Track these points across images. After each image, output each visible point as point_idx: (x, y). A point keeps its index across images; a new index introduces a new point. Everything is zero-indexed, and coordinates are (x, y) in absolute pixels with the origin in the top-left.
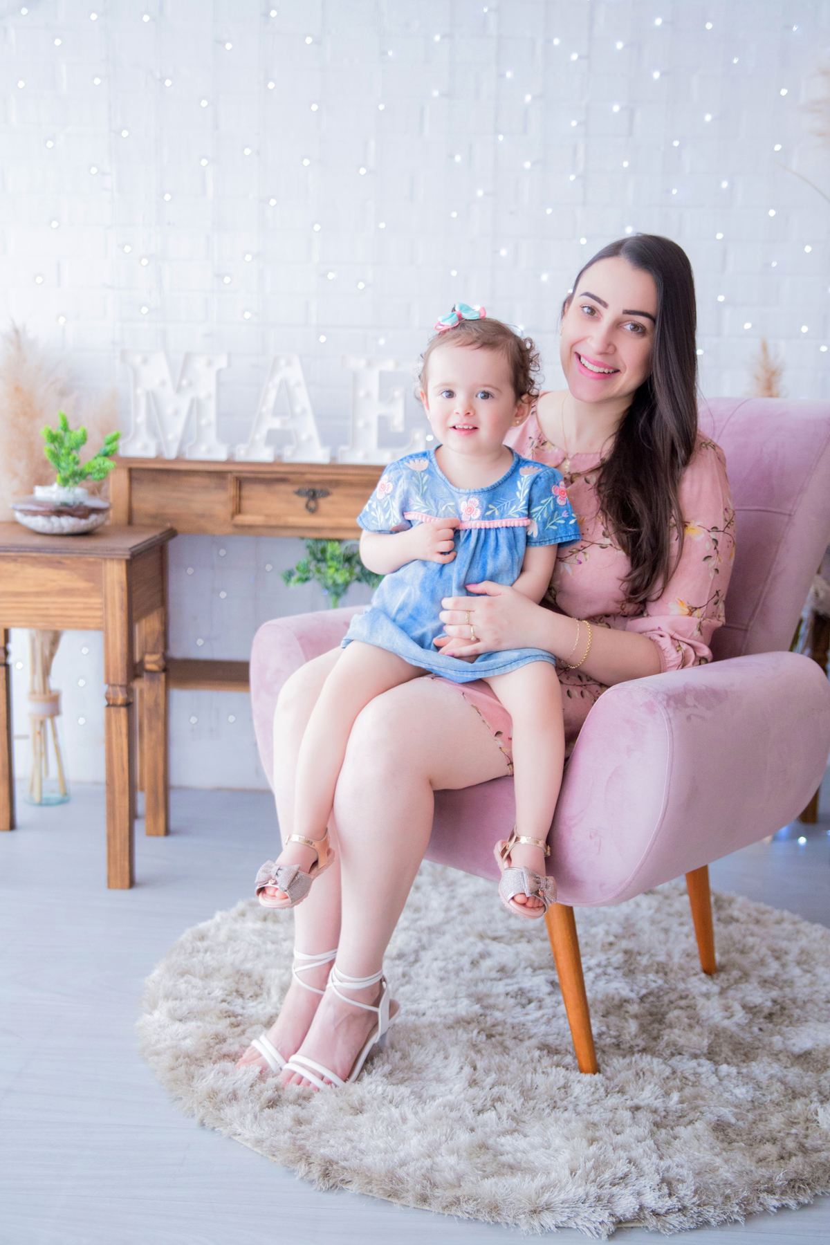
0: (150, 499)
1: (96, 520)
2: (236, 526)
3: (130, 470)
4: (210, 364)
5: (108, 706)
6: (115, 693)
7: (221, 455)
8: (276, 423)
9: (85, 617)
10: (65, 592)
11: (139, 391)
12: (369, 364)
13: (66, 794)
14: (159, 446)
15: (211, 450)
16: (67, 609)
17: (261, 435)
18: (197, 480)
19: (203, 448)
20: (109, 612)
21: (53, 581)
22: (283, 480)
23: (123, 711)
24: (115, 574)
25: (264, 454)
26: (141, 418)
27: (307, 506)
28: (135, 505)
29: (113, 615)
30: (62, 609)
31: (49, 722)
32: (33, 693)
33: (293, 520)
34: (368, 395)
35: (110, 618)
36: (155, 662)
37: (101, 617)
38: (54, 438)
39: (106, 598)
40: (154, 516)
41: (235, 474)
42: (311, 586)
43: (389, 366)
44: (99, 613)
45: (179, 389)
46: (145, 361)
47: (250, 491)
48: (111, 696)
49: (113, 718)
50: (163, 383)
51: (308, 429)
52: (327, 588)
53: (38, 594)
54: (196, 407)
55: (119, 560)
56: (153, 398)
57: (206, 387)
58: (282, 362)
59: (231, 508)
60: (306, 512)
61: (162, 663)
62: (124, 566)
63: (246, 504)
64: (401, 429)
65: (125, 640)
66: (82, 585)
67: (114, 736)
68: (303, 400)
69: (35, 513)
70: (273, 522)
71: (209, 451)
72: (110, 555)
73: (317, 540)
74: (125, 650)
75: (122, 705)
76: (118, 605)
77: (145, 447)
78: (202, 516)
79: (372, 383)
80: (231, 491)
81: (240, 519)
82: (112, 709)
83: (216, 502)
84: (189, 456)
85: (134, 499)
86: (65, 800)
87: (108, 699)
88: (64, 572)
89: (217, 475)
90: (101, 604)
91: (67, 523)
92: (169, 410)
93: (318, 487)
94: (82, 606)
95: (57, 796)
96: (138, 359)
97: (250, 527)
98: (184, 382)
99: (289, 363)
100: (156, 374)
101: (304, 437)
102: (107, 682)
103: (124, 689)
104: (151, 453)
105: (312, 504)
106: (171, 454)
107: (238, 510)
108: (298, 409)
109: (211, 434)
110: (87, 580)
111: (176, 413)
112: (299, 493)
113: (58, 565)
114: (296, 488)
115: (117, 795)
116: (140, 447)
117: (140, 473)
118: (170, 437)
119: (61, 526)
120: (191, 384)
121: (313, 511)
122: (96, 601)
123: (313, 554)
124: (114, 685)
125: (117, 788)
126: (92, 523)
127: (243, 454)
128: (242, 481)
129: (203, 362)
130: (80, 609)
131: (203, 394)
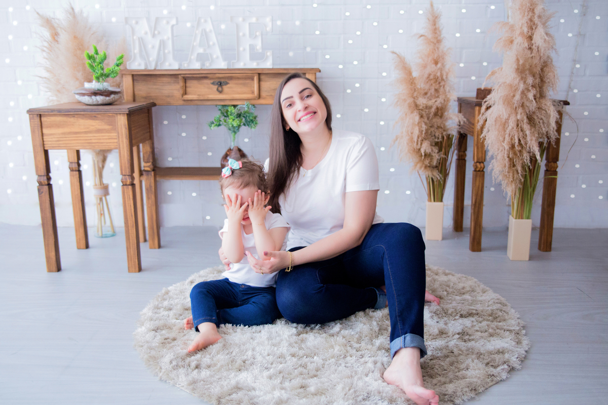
0: (143, 89)
1: (114, 97)
2: (184, 100)
3: (133, 75)
4: (168, 23)
5: (123, 185)
6: (126, 179)
7: (176, 67)
8: (201, 51)
9: (109, 143)
10: (99, 131)
11: (135, 37)
12: (244, 20)
13: (114, 232)
14: (146, 65)
15: (172, 65)
16: (100, 139)
17: (194, 57)
18: (165, 79)
19: (167, 64)
20: (121, 140)
21: (93, 126)
22: (206, 78)
23: (130, 187)
24: (122, 121)
25: (196, 66)
26: (137, 51)
27: (217, 90)
28: (137, 92)
29: (123, 141)
30: (98, 139)
31: (104, 198)
32: (96, 185)
33: (211, 97)
34: (244, 35)
35: (121, 143)
36: (148, 167)
37: (117, 142)
38: (90, 57)
39: (118, 133)
40: (146, 98)
41: (182, 76)
42: (222, 127)
43: (253, 20)
44: (116, 141)
45: (154, 36)
46: (137, 23)
47: (190, 83)
48: (124, 181)
49: (126, 192)
50: (146, 33)
51: (217, 52)
52: (230, 129)
53: (86, 133)
54: (163, 44)
55: (124, 114)
56: (141, 40)
57: (167, 34)
58: (202, 20)
59: (181, 92)
60: (218, 93)
61: (152, 167)
62: (126, 117)
63: (188, 90)
64: (261, 51)
65: (129, 153)
66: (107, 127)
67: (127, 200)
68: (213, 39)
69: (83, 95)
70: (202, 98)
71: (170, 65)
72: (119, 112)
73: (224, 106)
74: (129, 158)
75: (129, 185)
76: (124, 136)
77: (140, 65)
78: (169, 96)
79: (246, 29)
80: (181, 83)
81: (187, 97)
82: (125, 187)
83: (173, 90)
84: (160, 67)
85: (135, 90)
86: (114, 234)
87: (122, 182)
88: (97, 121)
89: (173, 76)
90: (116, 136)
91: (100, 99)
92: (150, 46)
93: (222, 80)
94: (107, 137)
95: (110, 233)
96: (134, 22)
97: (191, 100)
98: (156, 32)
99: (206, 21)
100: (143, 28)
101: (215, 56)
102: (122, 174)
103: (130, 177)
104: (143, 67)
105: (220, 89)
106: (152, 67)
107: (185, 93)
108: (211, 43)
109: (170, 57)
110: (110, 125)
111: (153, 47)
112: (213, 83)
113: (94, 117)
114: (212, 81)
115: (130, 228)
116: (137, 65)
117: (138, 77)
118: (151, 59)
119: (97, 100)
120: (159, 33)
121: (221, 92)
122: (114, 135)
123: (222, 113)
124: (125, 175)
125: (129, 225)
126: (112, 99)
127: (185, 66)
128: (186, 79)
129: (165, 22)
130: (106, 139)
131: (165, 38)
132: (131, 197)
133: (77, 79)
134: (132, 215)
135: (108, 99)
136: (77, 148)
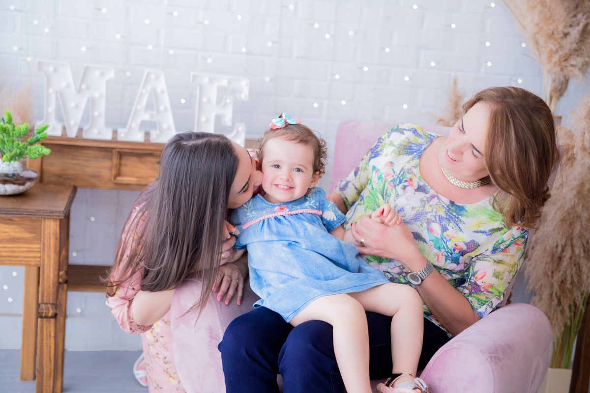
0: (56, 166)
2: (117, 184)
4: (102, 74)
6: (48, 309)
7: (108, 136)
8: (147, 117)
9: (27, 257)
10: (13, 240)
11: (51, 91)
12: (211, 81)
14: (64, 128)
15: (100, 132)
16: (14, 252)
17: (136, 124)
18: (90, 153)
19: (95, 131)
20: (46, 254)
21: (5, 232)
22: (150, 155)
24: (51, 228)
25: (138, 137)
26: (51, 109)
28: (46, 168)
29: (49, 256)
30: (11, 251)
34: (209, 101)
35: (46, 258)
37: (40, 257)
39: (44, 245)
40: (59, 176)
41: (118, 150)
43: (224, 83)
44: (38, 255)
45: (79, 91)
46: (56, 70)
47: (125, 161)
48: (44, 311)
49: (45, 326)
50: (68, 86)
51: (168, 121)
54: (92, 103)
55: (55, 220)
56: (61, 97)
57: (100, 91)
58: (153, 77)
59: (114, 172)
61: (65, 277)
62: (58, 223)
63: (124, 169)
64: (230, 124)
65: (56, 273)
66: (27, 235)
67: (45, 338)
68: (165, 102)
70: (142, 182)
71: (100, 133)
72: (50, 215)
74: (56, 279)
75: (51, 317)
76: (52, 249)
78: (93, 176)
79: (212, 93)
80: (115, 161)
81: (120, 179)
82: (45, 320)
83: (103, 167)
84: (85, 136)
85: (44, 164)
88: (13, 227)
89: (106, 150)
90: (40, 248)
92: (72, 105)
94: (25, 249)
96: (51, 69)
97: (127, 185)
98: (84, 87)
99: (157, 78)
100: (65, 80)
101: (165, 126)
103: (54, 306)
104: (58, 133)
106: (72, 133)
107: (119, 174)
108: (162, 108)
109: (102, 121)
110: (31, 232)
111: (77, 106)
113: (8, 221)
115: (45, 378)
116: (54, 130)
118: (72, 123)
120: (88, 88)
122: (36, 246)
124: (47, 304)
125: (45, 374)
126: (26, 188)
127: (122, 136)
128: (122, 154)
129: (97, 73)
130: (23, 252)
131: (96, 95)
134: (50, 361)
135: (21, 188)
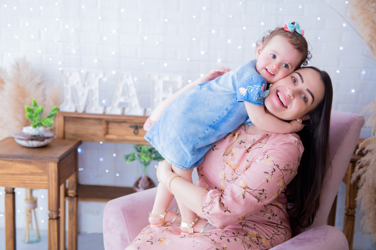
0: (72, 128)
1: (47, 142)
2: (107, 139)
3: (65, 117)
4: (96, 76)
5: (50, 219)
6: (52, 214)
7: (100, 111)
8: (122, 100)
9: (41, 184)
10: (32, 174)
11: (68, 86)
12: (159, 77)
13: (39, 237)
14: (76, 108)
15: (96, 109)
16: (33, 180)
17: (116, 104)
18: (90, 121)
19: (94, 109)
20: (50, 182)
21: (28, 169)
22: (125, 122)
23: (55, 221)
24: (53, 167)
25: (118, 112)
26: (69, 96)
27: (134, 132)
28: (67, 130)
29: (52, 184)
30: (31, 180)
31: (33, 211)
32: (27, 199)
33: (128, 138)
34: (159, 89)
35: (50, 184)
36: (72, 193)
37: (47, 184)
38: (29, 110)
39: (49, 177)
40: (74, 135)
41: (105, 120)
42: (136, 162)
43: (167, 78)
44: (46, 182)
45: (84, 86)
46: (70, 74)
47: (112, 126)
49: (51, 224)
50: (78, 83)
51: (135, 102)
52: (142, 163)
53: (21, 174)
54: (91, 92)
55: (55, 162)
56: (74, 89)
57: (95, 86)
58: (125, 76)
59: (104, 132)
60: (133, 134)
61: (75, 194)
62: (56, 164)
63: (110, 131)
65: (57, 193)
66: (40, 171)
67: (52, 231)
68: (133, 91)
69: (22, 140)
70: (120, 138)
72: (51, 159)
73: (138, 145)
74: (56, 197)
75: (55, 219)
76: (54, 179)
77: (71, 108)
78: (93, 135)
79: (160, 85)
80: (104, 126)
81: (108, 137)
82: (51, 221)
83: (98, 129)
84: (88, 111)
85: (66, 128)
87: (49, 216)
88: (32, 166)
89: (99, 120)
90: (47, 179)
91: (35, 143)
92: (80, 94)
93: (138, 125)
94: (39, 179)
96: (68, 74)
97: (112, 140)
98: (86, 83)
99: (127, 77)
100: (75, 79)
101: (133, 105)
102: (49, 209)
103: (56, 211)
104: (73, 110)
105: (136, 131)
106: (81, 111)
107: (107, 133)
108: (131, 95)
109: (97, 103)
110: (42, 169)
111: (83, 95)
112: (131, 127)
113: (29, 163)
114: (129, 125)
116: (68, 108)
117: (68, 118)
118: (80, 104)
119: (33, 144)
120: (89, 84)
121: (136, 134)
122: (45, 177)
123: (137, 149)
124: (52, 211)
127: (109, 111)
128: (108, 122)
129: (93, 75)
130: (38, 181)
131: (93, 88)
132: (56, 229)
133: (17, 119)
134: (55, 244)
135: (42, 143)
136: (13, 187)
